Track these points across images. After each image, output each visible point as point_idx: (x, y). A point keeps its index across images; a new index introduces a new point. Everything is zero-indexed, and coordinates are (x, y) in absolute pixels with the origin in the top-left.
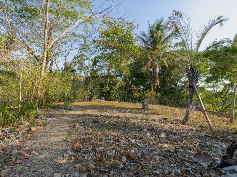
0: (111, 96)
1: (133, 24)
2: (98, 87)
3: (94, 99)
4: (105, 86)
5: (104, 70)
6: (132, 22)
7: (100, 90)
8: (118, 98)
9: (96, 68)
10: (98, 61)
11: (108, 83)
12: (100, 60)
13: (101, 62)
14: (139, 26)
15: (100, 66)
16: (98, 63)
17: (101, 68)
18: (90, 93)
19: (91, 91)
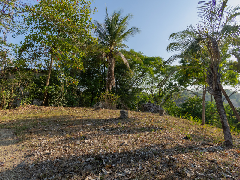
0: (53, 99)
1: (90, 5)
2: (31, 85)
3: (23, 104)
4: (43, 84)
5: (39, 60)
6: (89, 2)
7: (34, 90)
8: (63, 102)
9: (26, 55)
10: (31, 45)
11: (49, 80)
12: (34, 43)
13: (35, 48)
14: (96, 10)
15: (34, 54)
16: (30, 48)
17: (35, 57)
18: (14, 95)
19: (18, 91)
